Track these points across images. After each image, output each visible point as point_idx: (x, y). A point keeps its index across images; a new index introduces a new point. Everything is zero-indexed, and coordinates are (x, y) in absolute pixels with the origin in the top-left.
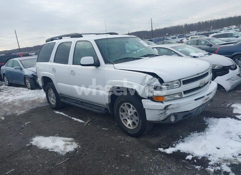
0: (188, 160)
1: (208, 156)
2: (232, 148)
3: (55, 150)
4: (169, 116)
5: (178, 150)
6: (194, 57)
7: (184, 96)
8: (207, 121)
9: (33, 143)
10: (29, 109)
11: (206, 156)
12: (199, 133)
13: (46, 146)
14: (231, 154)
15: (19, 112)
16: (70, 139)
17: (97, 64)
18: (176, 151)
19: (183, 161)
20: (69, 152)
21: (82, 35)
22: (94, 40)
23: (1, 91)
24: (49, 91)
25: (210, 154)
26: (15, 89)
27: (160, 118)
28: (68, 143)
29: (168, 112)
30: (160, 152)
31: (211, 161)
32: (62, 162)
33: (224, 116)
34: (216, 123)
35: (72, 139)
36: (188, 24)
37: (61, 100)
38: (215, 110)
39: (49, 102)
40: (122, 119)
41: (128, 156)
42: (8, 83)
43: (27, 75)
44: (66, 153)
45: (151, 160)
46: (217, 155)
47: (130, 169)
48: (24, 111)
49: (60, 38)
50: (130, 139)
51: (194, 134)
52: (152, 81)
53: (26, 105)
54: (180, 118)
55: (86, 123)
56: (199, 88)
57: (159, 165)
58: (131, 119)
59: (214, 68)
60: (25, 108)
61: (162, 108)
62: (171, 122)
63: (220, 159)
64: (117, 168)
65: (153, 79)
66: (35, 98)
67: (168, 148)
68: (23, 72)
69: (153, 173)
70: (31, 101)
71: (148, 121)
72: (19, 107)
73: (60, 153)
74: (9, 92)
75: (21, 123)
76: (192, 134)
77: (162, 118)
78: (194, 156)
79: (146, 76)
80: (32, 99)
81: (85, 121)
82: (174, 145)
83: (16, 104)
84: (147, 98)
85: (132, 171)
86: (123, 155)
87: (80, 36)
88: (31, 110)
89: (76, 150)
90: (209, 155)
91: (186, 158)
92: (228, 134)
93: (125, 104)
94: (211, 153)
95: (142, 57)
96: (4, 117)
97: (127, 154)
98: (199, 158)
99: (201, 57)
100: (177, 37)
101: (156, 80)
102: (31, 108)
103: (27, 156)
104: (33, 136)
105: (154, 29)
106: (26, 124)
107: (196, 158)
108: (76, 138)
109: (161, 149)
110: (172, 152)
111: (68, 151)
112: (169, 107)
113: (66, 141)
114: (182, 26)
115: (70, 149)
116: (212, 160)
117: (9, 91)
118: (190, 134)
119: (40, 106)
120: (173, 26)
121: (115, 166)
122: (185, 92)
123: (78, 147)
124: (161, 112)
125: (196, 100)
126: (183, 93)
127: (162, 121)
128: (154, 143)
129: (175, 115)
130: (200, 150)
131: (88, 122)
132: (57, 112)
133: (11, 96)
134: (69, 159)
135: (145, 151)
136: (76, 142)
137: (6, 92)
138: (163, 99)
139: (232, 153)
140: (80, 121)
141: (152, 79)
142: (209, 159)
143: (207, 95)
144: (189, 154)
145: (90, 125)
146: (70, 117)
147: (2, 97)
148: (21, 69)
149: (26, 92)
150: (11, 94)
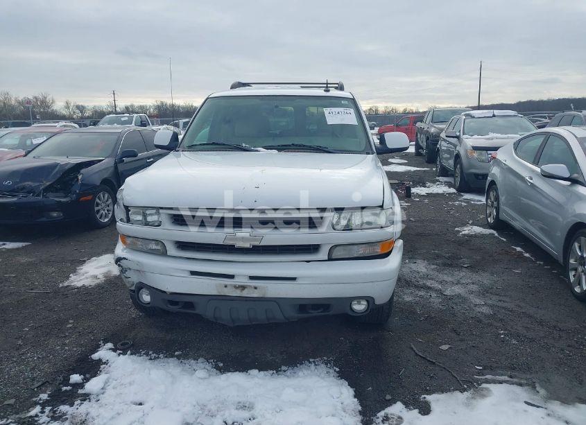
1: (93, 400)
4: (138, 286)
9: (92, 259)
28: (100, 276)
29: (133, 277)
63: (86, 415)
89: (81, 287)
97: (76, 323)
109: (107, 346)
112: (123, 263)
125: (193, 273)
134: (50, 292)
136: (106, 280)
143: (252, 278)
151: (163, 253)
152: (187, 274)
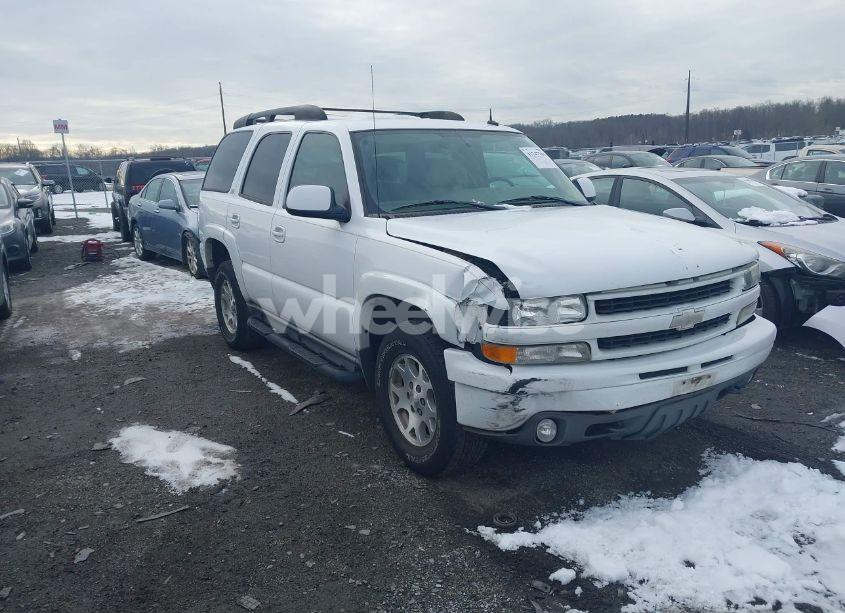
0: (557, 582)
1: (636, 585)
2: (739, 573)
3: (163, 476)
4: (535, 420)
5: (543, 544)
6: (754, 223)
7: (597, 354)
8: (712, 463)
9: (116, 443)
10: (160, 339)
11: (629, 582)
12: (652, 500)
13: (146, 457)
14: (724, 593)
15: (129, 344)
16: (224, 449)
17: (340, 213)
18: (534, 546)
19: (538, 584)
20: (198, 488)
21: (326, 112)
22: (350, 133)
23: (115, 274)
24: (224, 287)
25: (646, 579)
26: (155, 272)
27: (498, 422)
28: (211, 459)
29: (529, 407)
30: (479, 538)
31: (634, 602)
32: (162, 514)
33: (783, 456)
34: (736, 476)
35: (230, 448)
36: (835, 100)
37: (249, 320)
38: (768, 428)
39: (221, 323)
40: (395, 408)
41: (366, 532)
42: (143, 249)
43: (190, 231)
44: (190, 489)
45: (432, 561)
46: (666, 587)
47: (348, 576)
48: (146, 342)
49: (271, 117)
50: (404, 480)
51: (635, 500)
52: (482, 288)
53: (158, 325)
54: (576, 433)
55: (299, 406)
56: (672, 334)
57: (447, 580)
58: (420, 412)
59: (821, 271)
60: (153, 333)
61: (505, 388)
62: (539, 440)
63: (673, 601)
64: (310, 564)
65: (486, 282)
66: (195, 307)
67: (512, 530)
68: (181, 218)
69: (413, 601)
70: (181, 314)
71: (462, 426)
72: (138, 327)
73: (174, 485)
74: (135, 279)
75: (116, 376)
76: (624, 500)
77: (506, 422)
78: (584, 575)
79: (466, 269)
80: (185, 309)
81: (300, 400)
82: (538, 524)
83: (133, 317)
84: (463, 346)
85: (351, 581)
86: (353, 527)
87: (320, 115)
88: (166, 341)
89: (223, 484)
90: (641, 582)
91: (552, 577)
92: (760, 522)
93: (406, 357)
94: (652, 576)
95: (505, 205)
96: (82, 351)
97: (366, 526)
98: (598, 585)
99: (782, 224)
100: (773, 147)
101: (497, 289)
102: (169, 335)
103: (80, 477)
104: (127, 422)
105: (695, 110)
106: (127, 382)
107: (587, 583)
108: (245, 449)
109: (486, 532)
110: (516, 548)
111: (197, 483)
112: (529, 388)
113: (209, 453)
114: (809, 104)
115: (206, 478)
116: (639, 601)
117: (138, 275)
118: (619, 498)
119: (199, 333)
120: (775, 102)
121: (308, 558)
122: (605, 343)
123: (235, 477)
124: (503, 400)
125: (643, 376)
126: (594, 346)
127: (508, 432)
128: (478, 506)
129: (558, 418)
130: (619, 558)
131: (307, 403)
132: (236, 360)
133: (134, 290)
134: (187, 507)
135: (432, 526)
136: (237, 461)
137: (125, 275)
138: (513, 356)
139: (731, 591)
140: (287, 396)
141: (480, 281)
142: (631, 594)
143: (704, 365)
144: (569, 565)
145: (310, 415)
146: (264, 380)
147: (109, 291)
148: (179, 210)
149: (180, 285)
150: (136, 287)
151: (586, 360)
152: (637, 379)
